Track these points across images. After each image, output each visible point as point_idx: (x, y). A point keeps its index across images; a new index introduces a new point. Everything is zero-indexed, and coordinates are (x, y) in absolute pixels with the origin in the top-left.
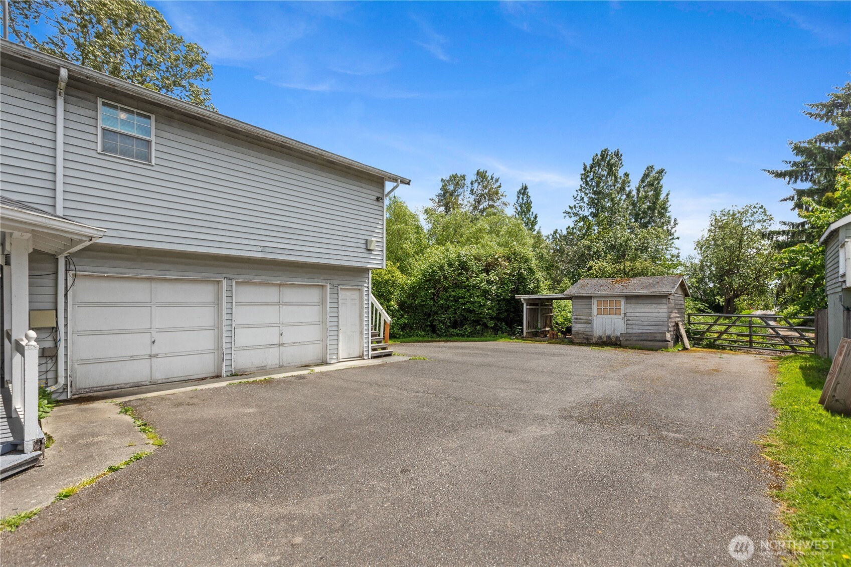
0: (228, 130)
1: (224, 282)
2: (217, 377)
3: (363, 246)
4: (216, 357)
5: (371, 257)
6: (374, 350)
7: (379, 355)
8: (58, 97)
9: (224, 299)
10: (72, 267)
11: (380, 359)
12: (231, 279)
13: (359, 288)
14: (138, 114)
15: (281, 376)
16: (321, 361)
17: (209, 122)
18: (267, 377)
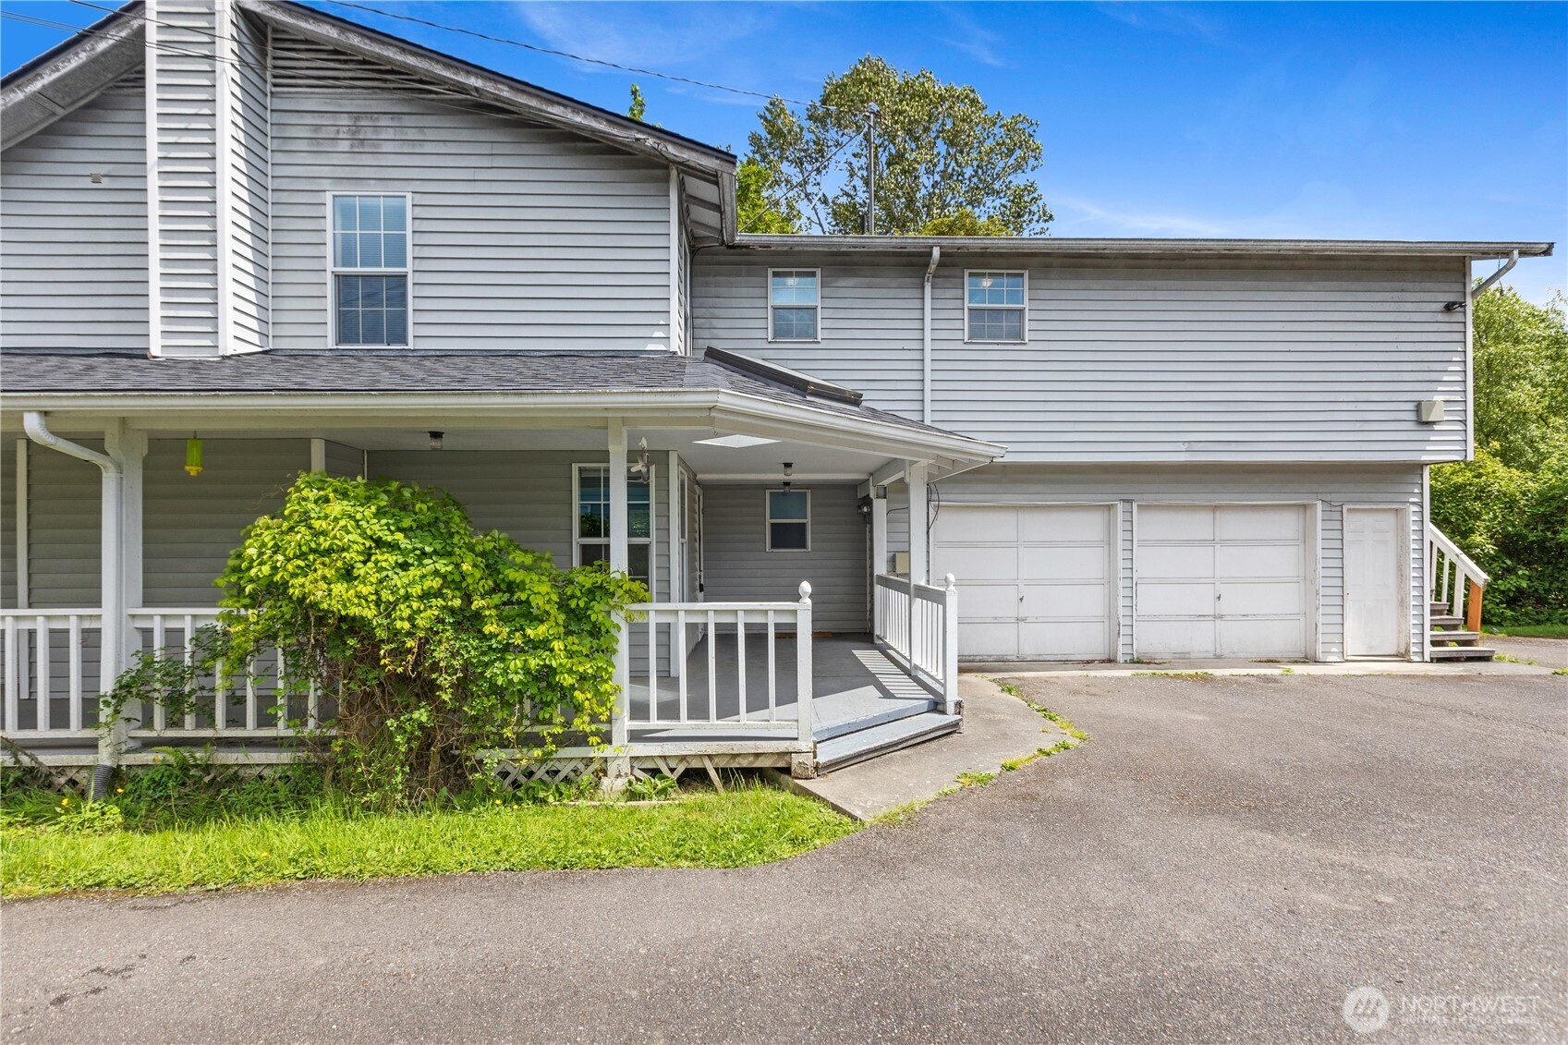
0: (1130, 259)
1: (1120, 506)
2: (1110, 661)
3: (1412, 416)
4: (1107, 629)
5: (1432, 439)
6: (1434, 643)
7: (1455, 655)
8: (926, 283)
9: (1120, 536)
10: (935, 496)
11: (1455, 664)
12: (1130, 501)
13: (1395, 506)
14: (1008, 275)
15: (1227, 672)
16: (1303, 656)
17: (1101, 257)
18: (1200, 671)
